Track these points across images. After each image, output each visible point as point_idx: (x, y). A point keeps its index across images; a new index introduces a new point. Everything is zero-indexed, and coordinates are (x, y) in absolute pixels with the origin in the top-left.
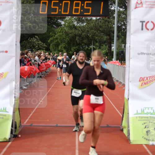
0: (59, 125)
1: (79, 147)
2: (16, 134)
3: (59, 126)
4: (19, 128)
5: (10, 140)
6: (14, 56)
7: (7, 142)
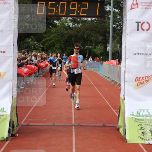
0: (56, 124)
1: (76, 146)
2: (13, 133)
3: (56, 126)
4: (16, 128)
5: (8, 140)
6: (12, 57)
7: (5, 141)
